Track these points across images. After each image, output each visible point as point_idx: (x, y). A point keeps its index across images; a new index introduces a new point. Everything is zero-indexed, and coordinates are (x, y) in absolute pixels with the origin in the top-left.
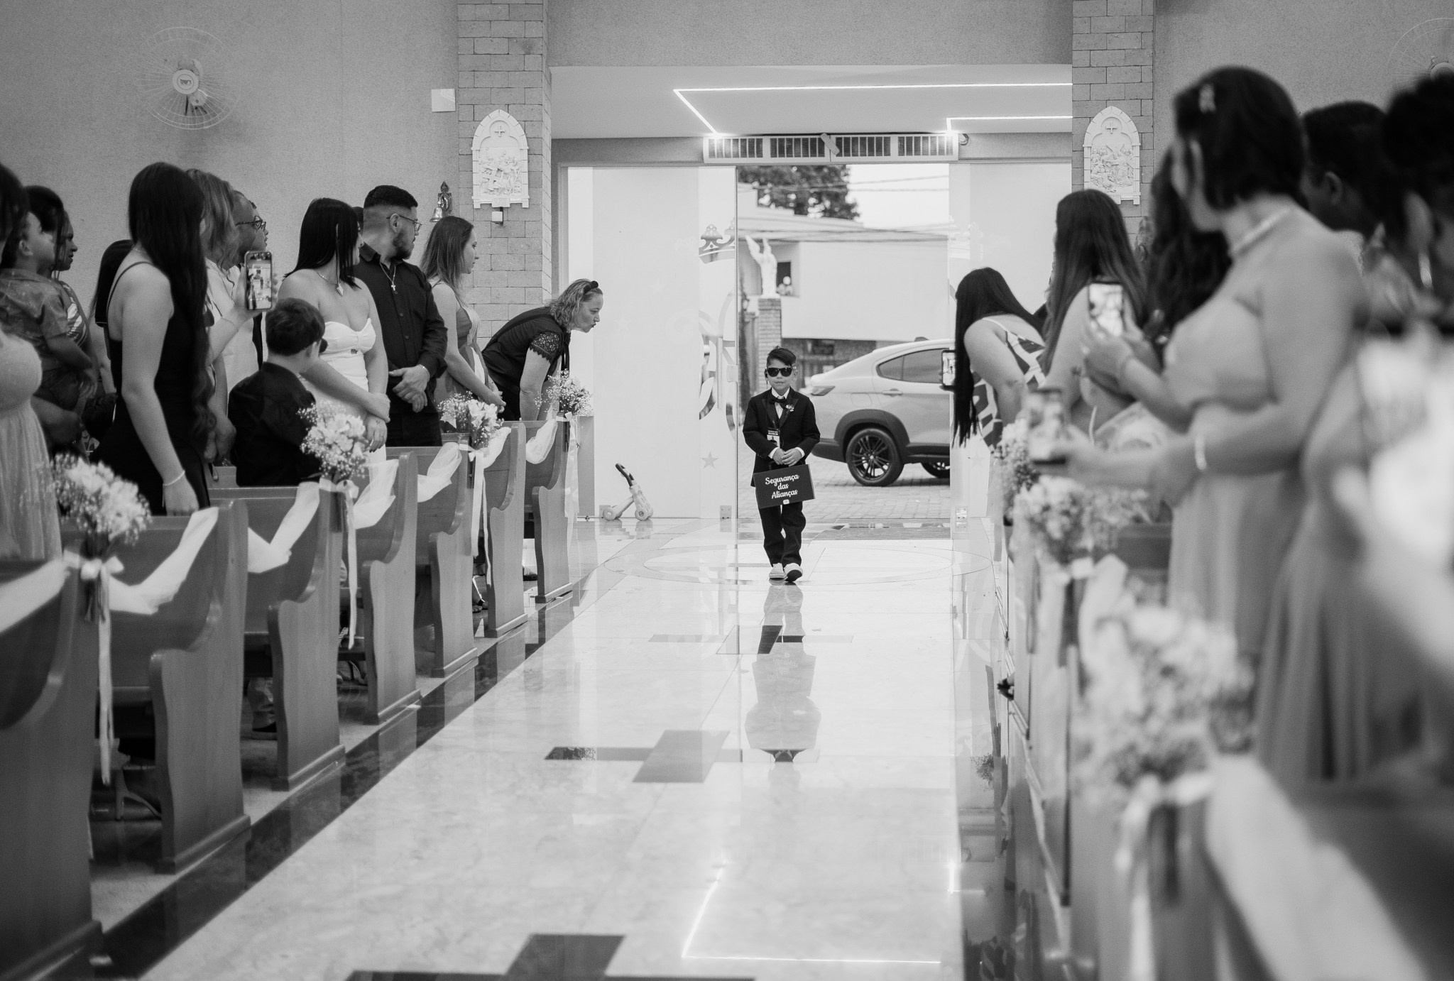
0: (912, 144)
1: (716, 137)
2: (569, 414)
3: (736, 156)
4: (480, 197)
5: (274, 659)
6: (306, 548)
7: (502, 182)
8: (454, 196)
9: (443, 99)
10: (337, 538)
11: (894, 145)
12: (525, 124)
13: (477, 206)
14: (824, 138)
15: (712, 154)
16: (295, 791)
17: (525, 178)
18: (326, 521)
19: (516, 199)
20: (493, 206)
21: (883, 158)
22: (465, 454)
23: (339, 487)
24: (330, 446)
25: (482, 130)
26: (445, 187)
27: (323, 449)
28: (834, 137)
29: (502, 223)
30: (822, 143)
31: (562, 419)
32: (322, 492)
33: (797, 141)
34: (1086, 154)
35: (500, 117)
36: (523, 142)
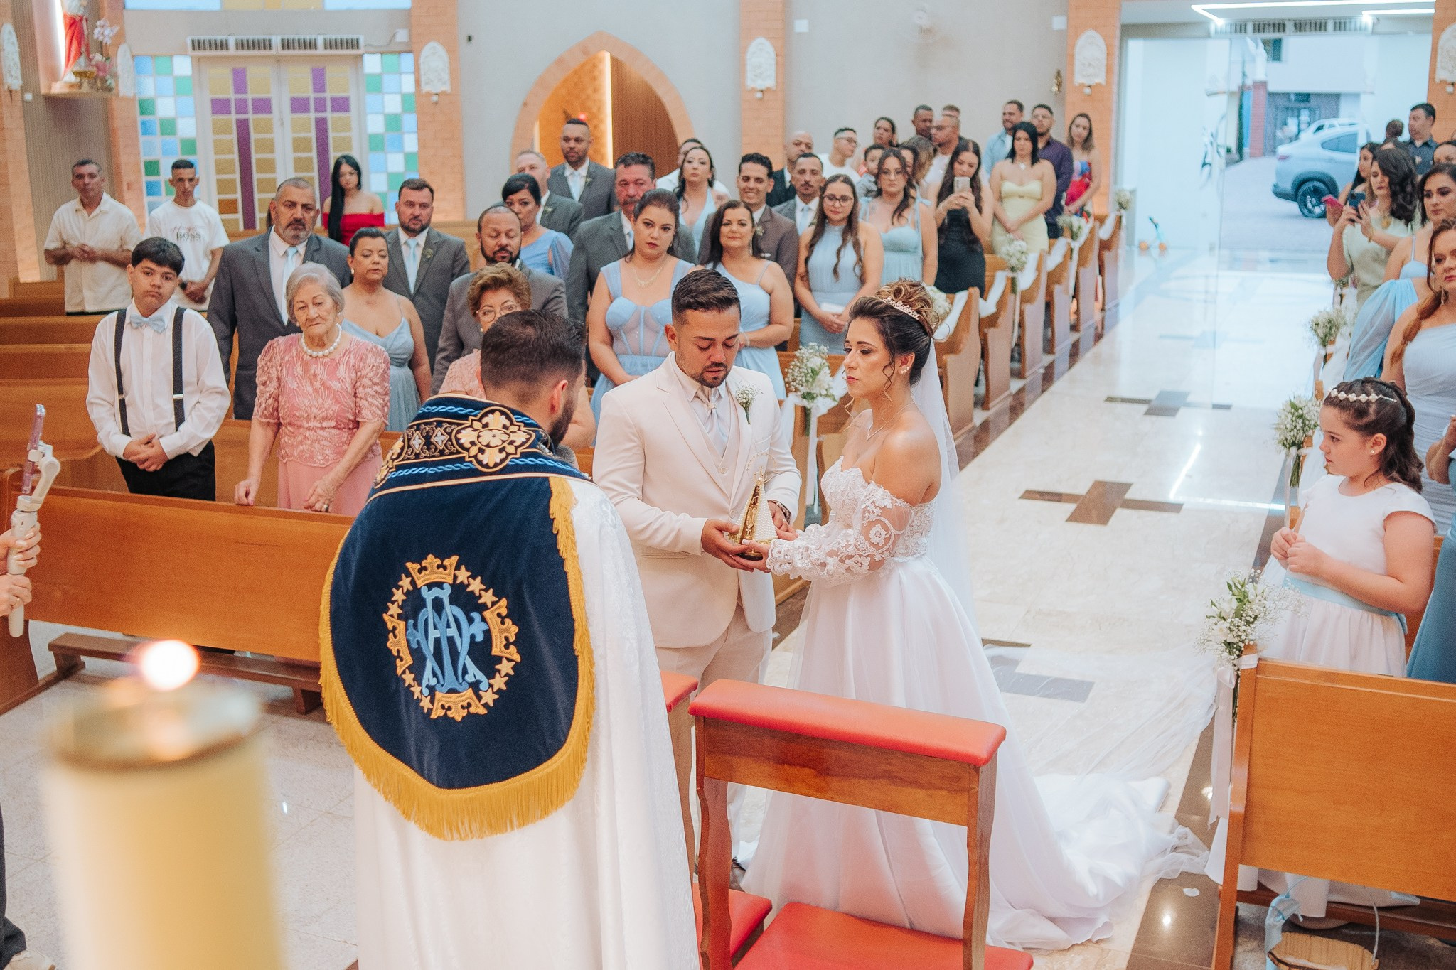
0: (1340, 25)
1: (1219, 23)
2: (1122, 211)
3: (1231, 33)
4: (1079, 79)
5: (985, 353)
6: (1001, 304)
7: (1091, 71)
8: (1063, 78)
9: (1059, 23)
10: (1013, 296)
11: (1330, 26)
12: (1105, 38)
13: (1077, 85)
14: (1286, 23)
15: (1216, 32)
16: (992, 411)
17: (1104, 69)
18: (1009, 290)
19: (1098, 81)
20: (1087, 83)
21: (1323, 32)
22: (1069, 244)
23: (1014, 275)
24: (1011, 256)
25: (1081, 41)
26: (1059, 72)
27: (1008, 257)
28: (1292, 23)
29: (1090, 95)
30: (1284, 25)
31: (1119, 214)
32: (1007, 278)
33: (1269, 25)
34: (1439, 51)
35: (1091, 33)
36: (1104, 48)
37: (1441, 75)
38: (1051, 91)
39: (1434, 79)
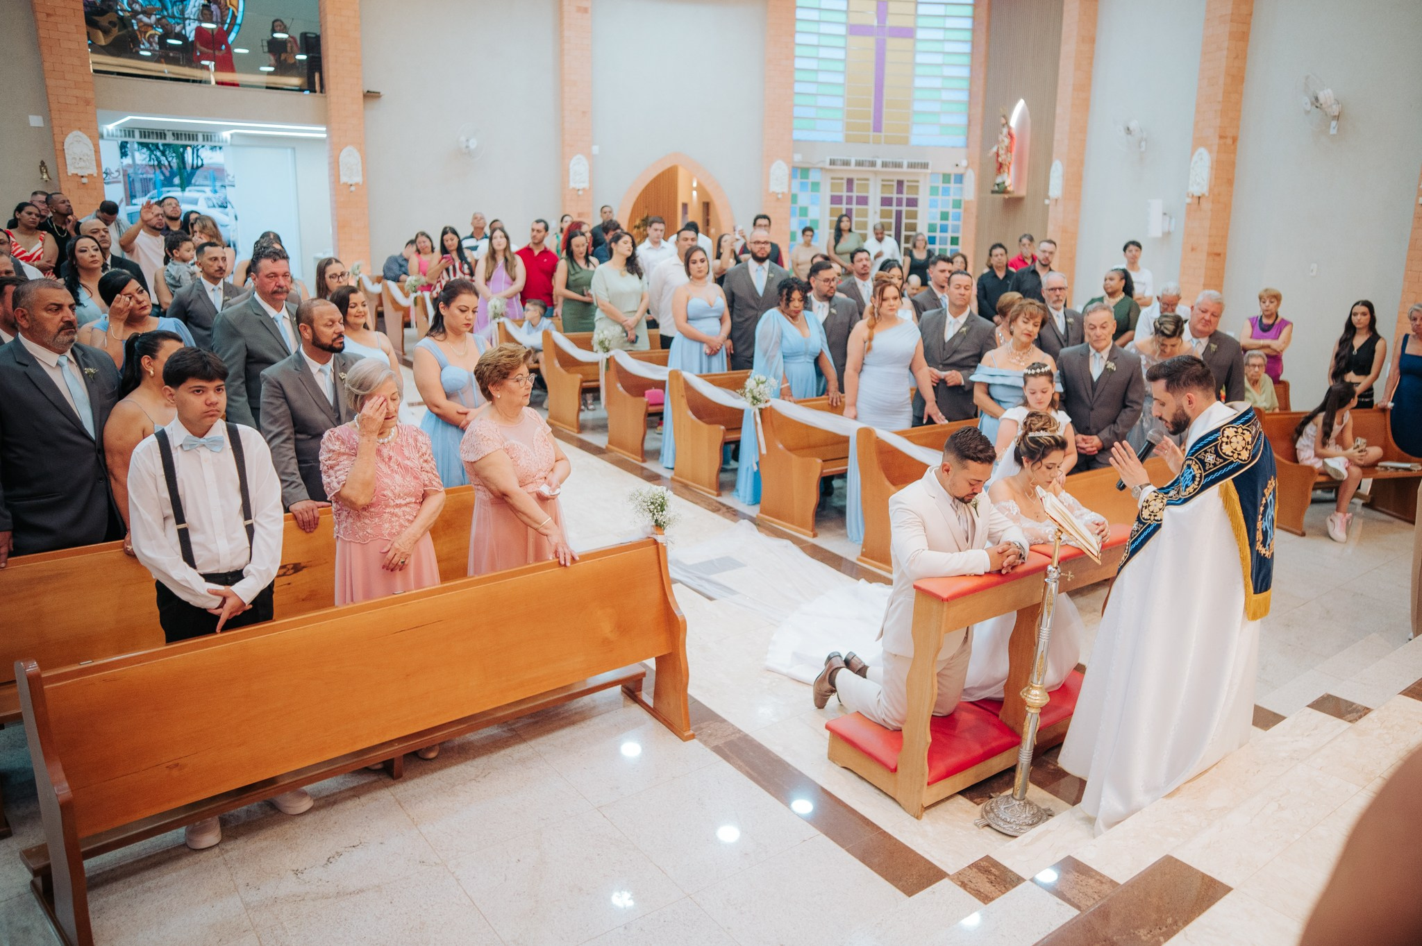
3: (121, 137)
4: (71, 170)
7: (82, 164)
8: (48, 167)
9: (36, 121)
11: (200, 137)
12: (91, 138)
13: (69, 174)
14: (166, 132)
15: (108, 135)
17: (94, 163)
19: (90, 172)
20: (80, 174)
21: (195, 143)
25: (68, 141)
26: (43, 163)
28: (171, 133)
29: (84, 184)
30: (165, 135)
33: (154, 133)
34: (340, 164)
35: (76, 133)
36: (91, 146)
37: (344, 179)
38: (42, 178)
39: (339, 181)
